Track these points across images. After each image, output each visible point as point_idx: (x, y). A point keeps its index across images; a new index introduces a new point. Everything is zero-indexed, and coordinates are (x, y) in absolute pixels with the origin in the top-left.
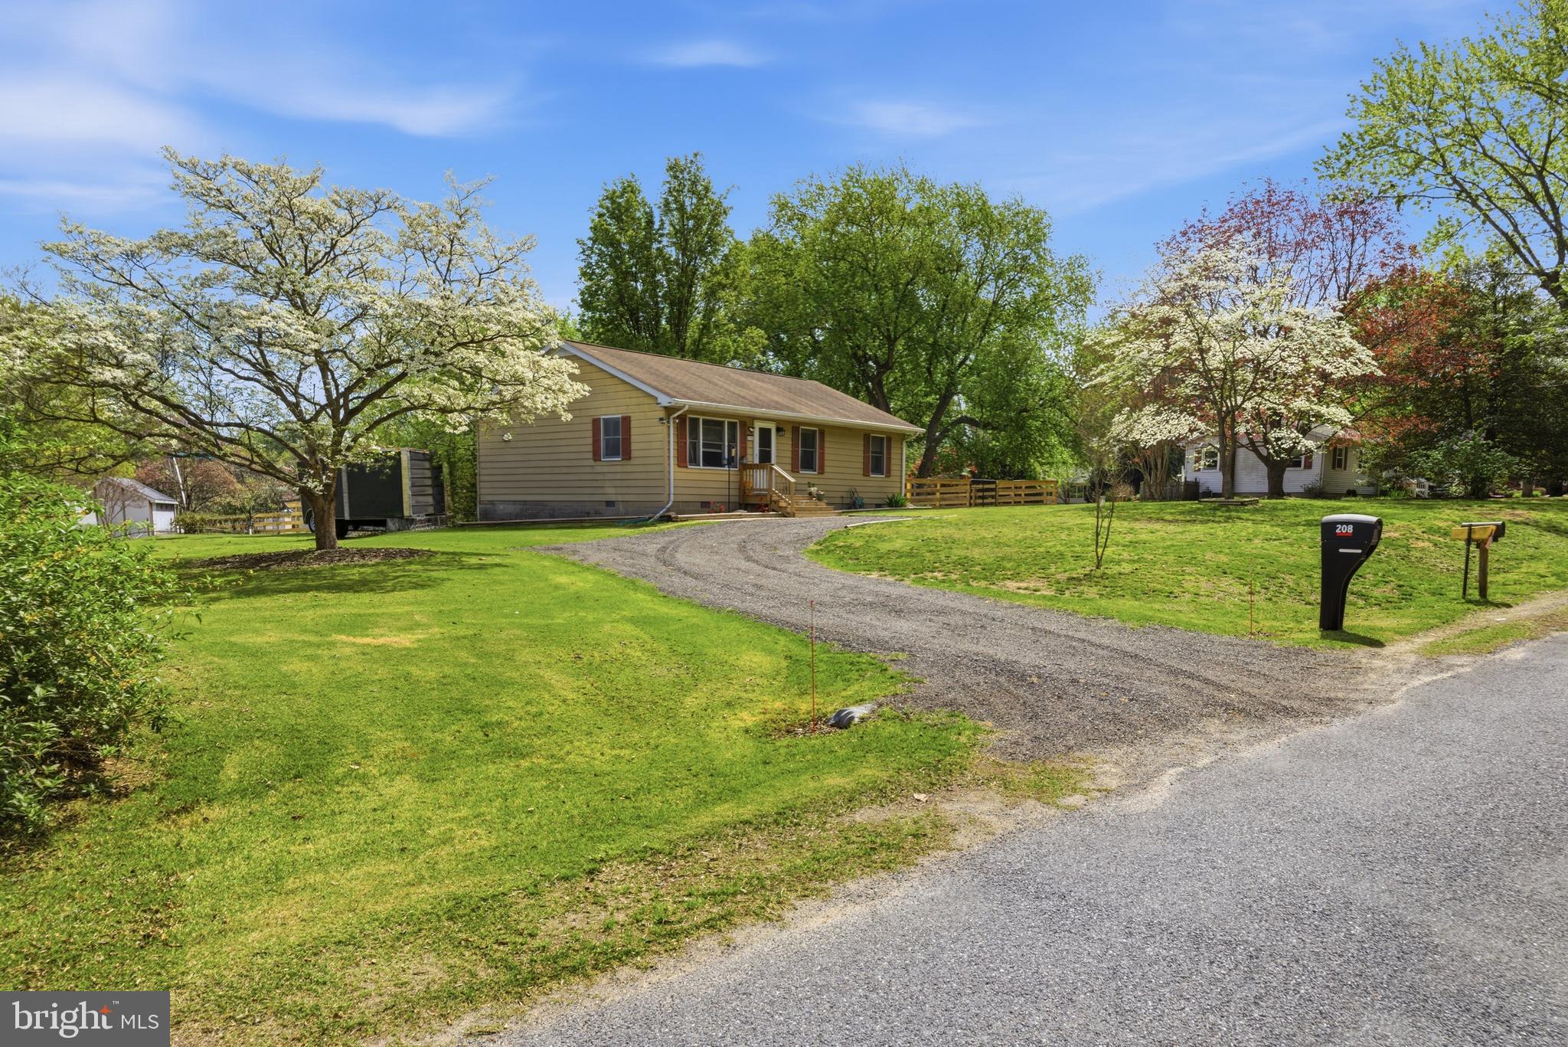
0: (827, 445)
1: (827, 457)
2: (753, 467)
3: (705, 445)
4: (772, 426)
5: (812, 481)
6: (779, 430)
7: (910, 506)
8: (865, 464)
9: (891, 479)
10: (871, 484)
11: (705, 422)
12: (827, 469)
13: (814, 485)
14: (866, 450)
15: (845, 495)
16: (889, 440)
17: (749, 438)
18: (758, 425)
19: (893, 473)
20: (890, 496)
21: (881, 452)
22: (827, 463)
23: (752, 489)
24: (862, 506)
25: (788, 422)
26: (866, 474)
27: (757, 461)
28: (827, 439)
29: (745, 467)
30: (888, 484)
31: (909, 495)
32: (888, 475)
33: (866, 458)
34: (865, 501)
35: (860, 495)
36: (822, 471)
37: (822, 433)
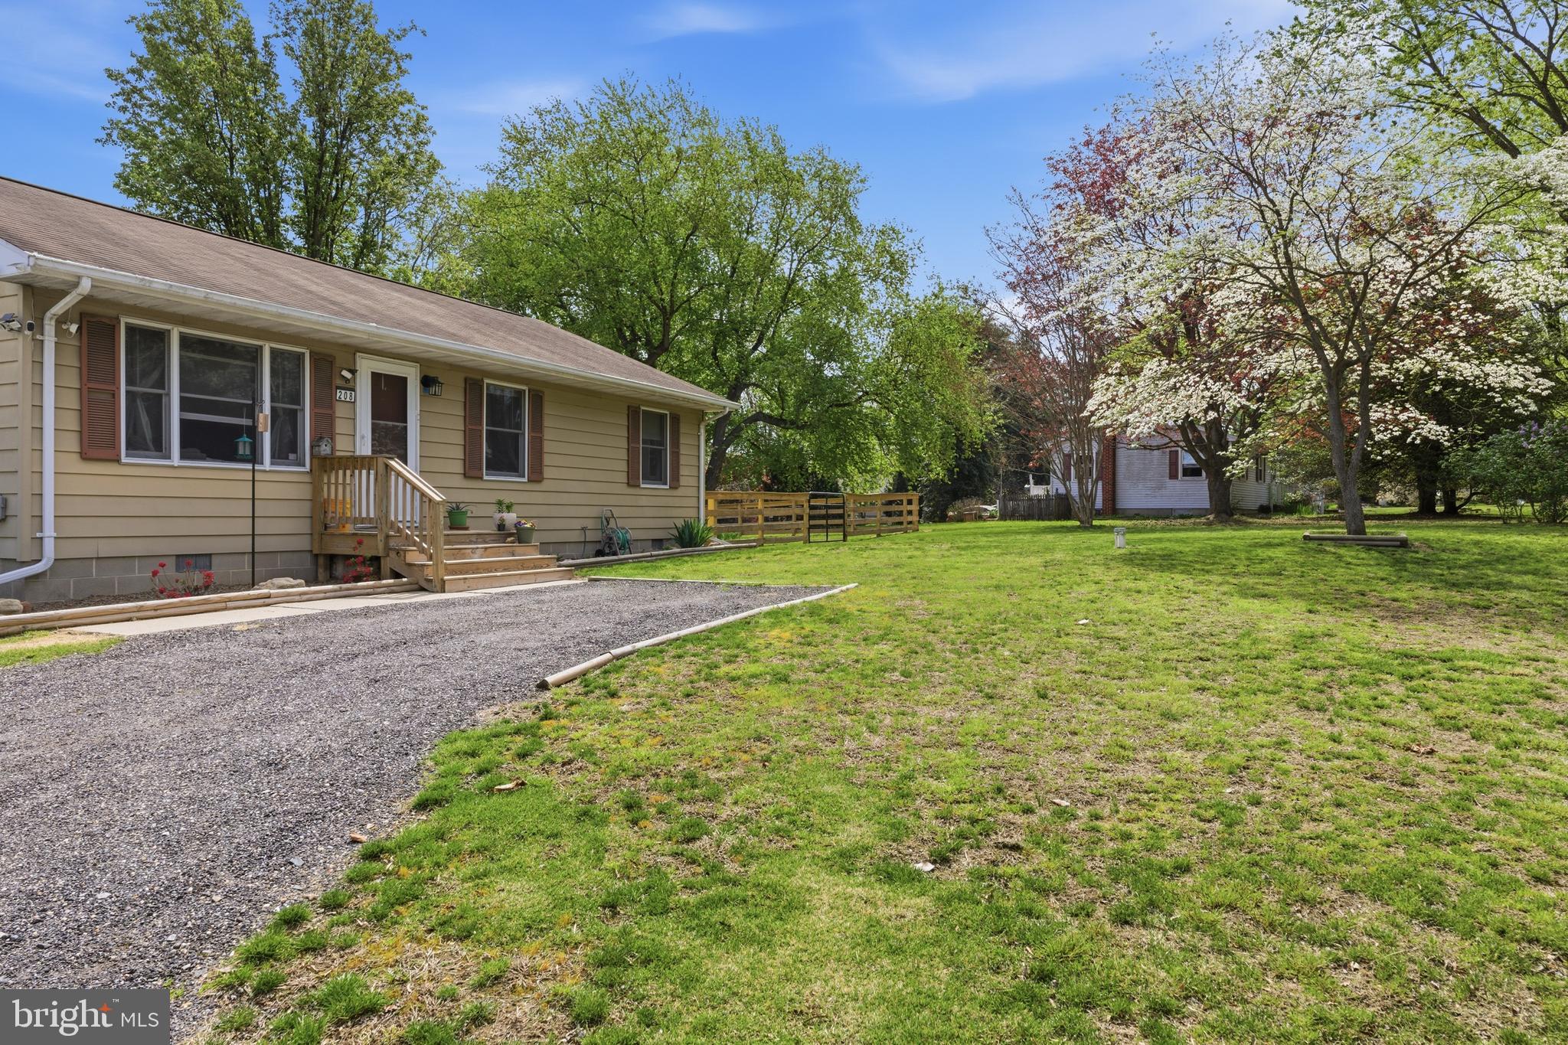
0: (547, 422)
1: (547, 447)
2: (355, 463)
3: (185, 405)
4: (412, 375)
5: (507, 498)
6: (427, 382)
7: (716, 543)
8: (631, 462)
9: (679, 492)
10: (644, 501)
11: (186, 342)
12: (547, 472)
13: (509, 508)
14: (632, 438)
15: (590, 524)
16: (676, 419)
17: (341, 394)
18: (366, 366)
19: (683, 481)
20: (680, 523)
21: (662, 443)
22: (547, 460)
23: (344, 520)
24: (626, 546)
25: (453, 367)
26: (632, 482)
27: (365, 448)
28: (548, 409)
29: (326, 464)
30: (677, 502)
31: (711, 522)
32: (675, 484)
33: (631, 452)
34: (633, 535)
35: (620, 523)
36: (537, 476)
37: (537, 399)
